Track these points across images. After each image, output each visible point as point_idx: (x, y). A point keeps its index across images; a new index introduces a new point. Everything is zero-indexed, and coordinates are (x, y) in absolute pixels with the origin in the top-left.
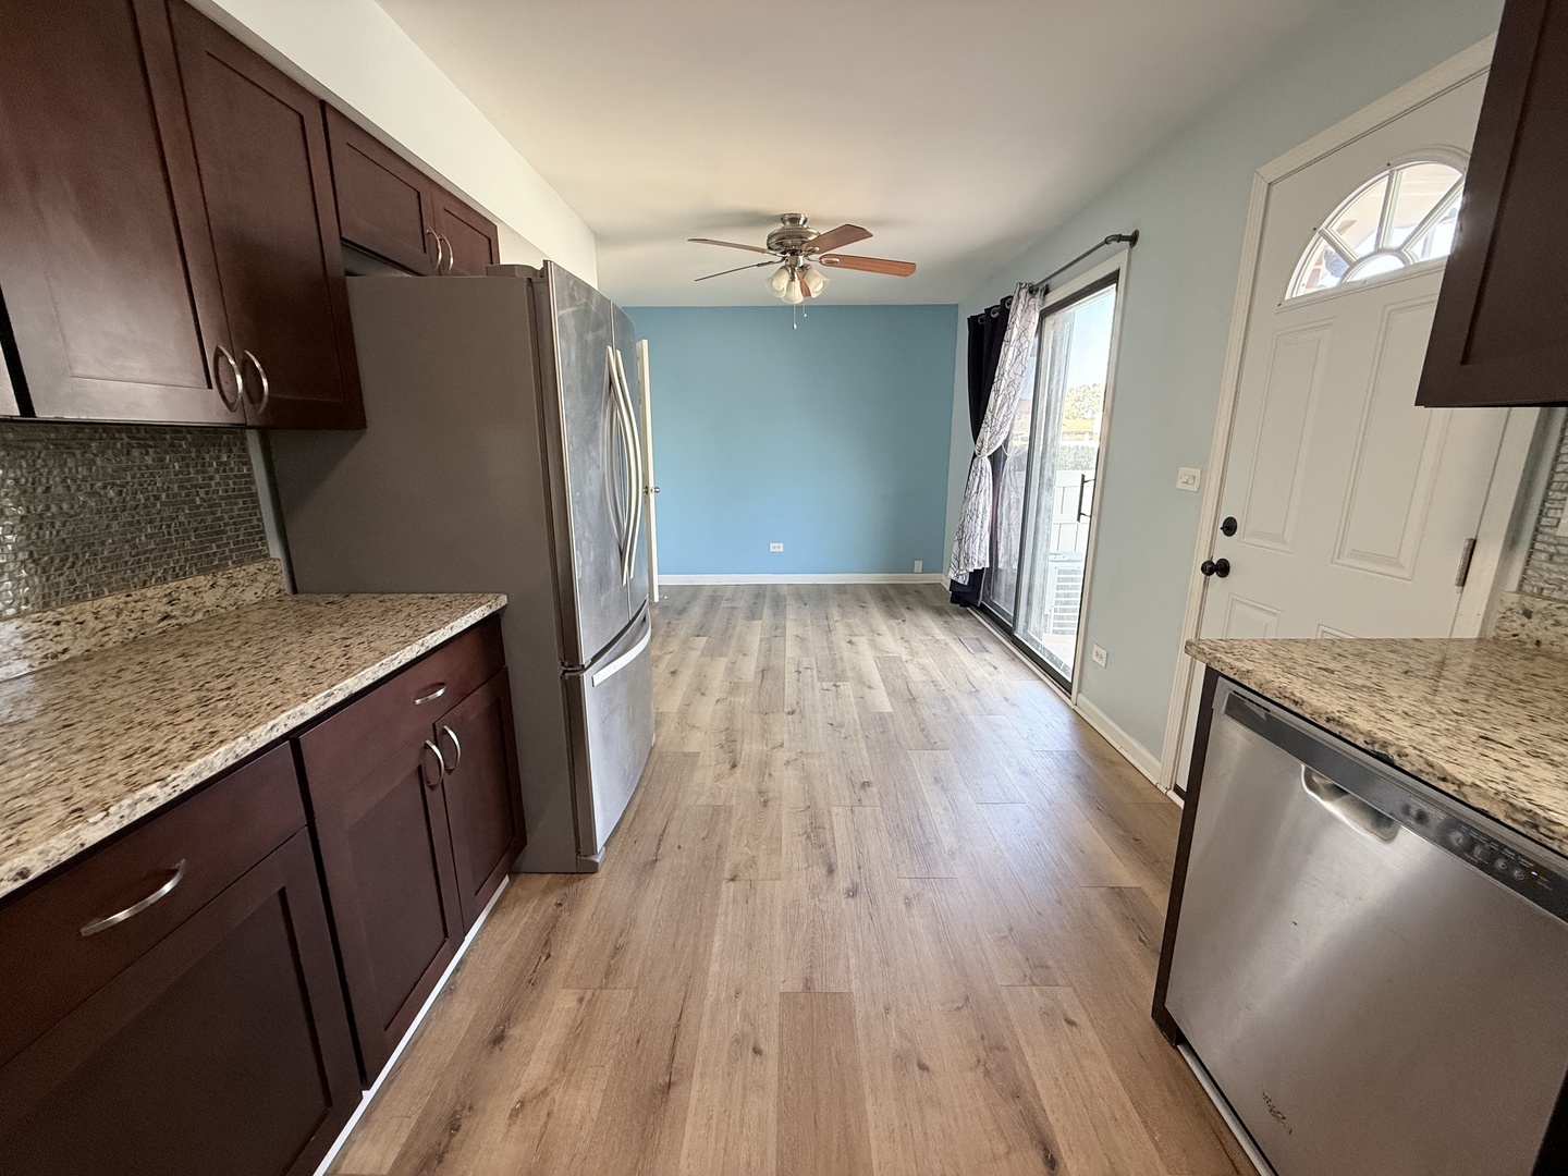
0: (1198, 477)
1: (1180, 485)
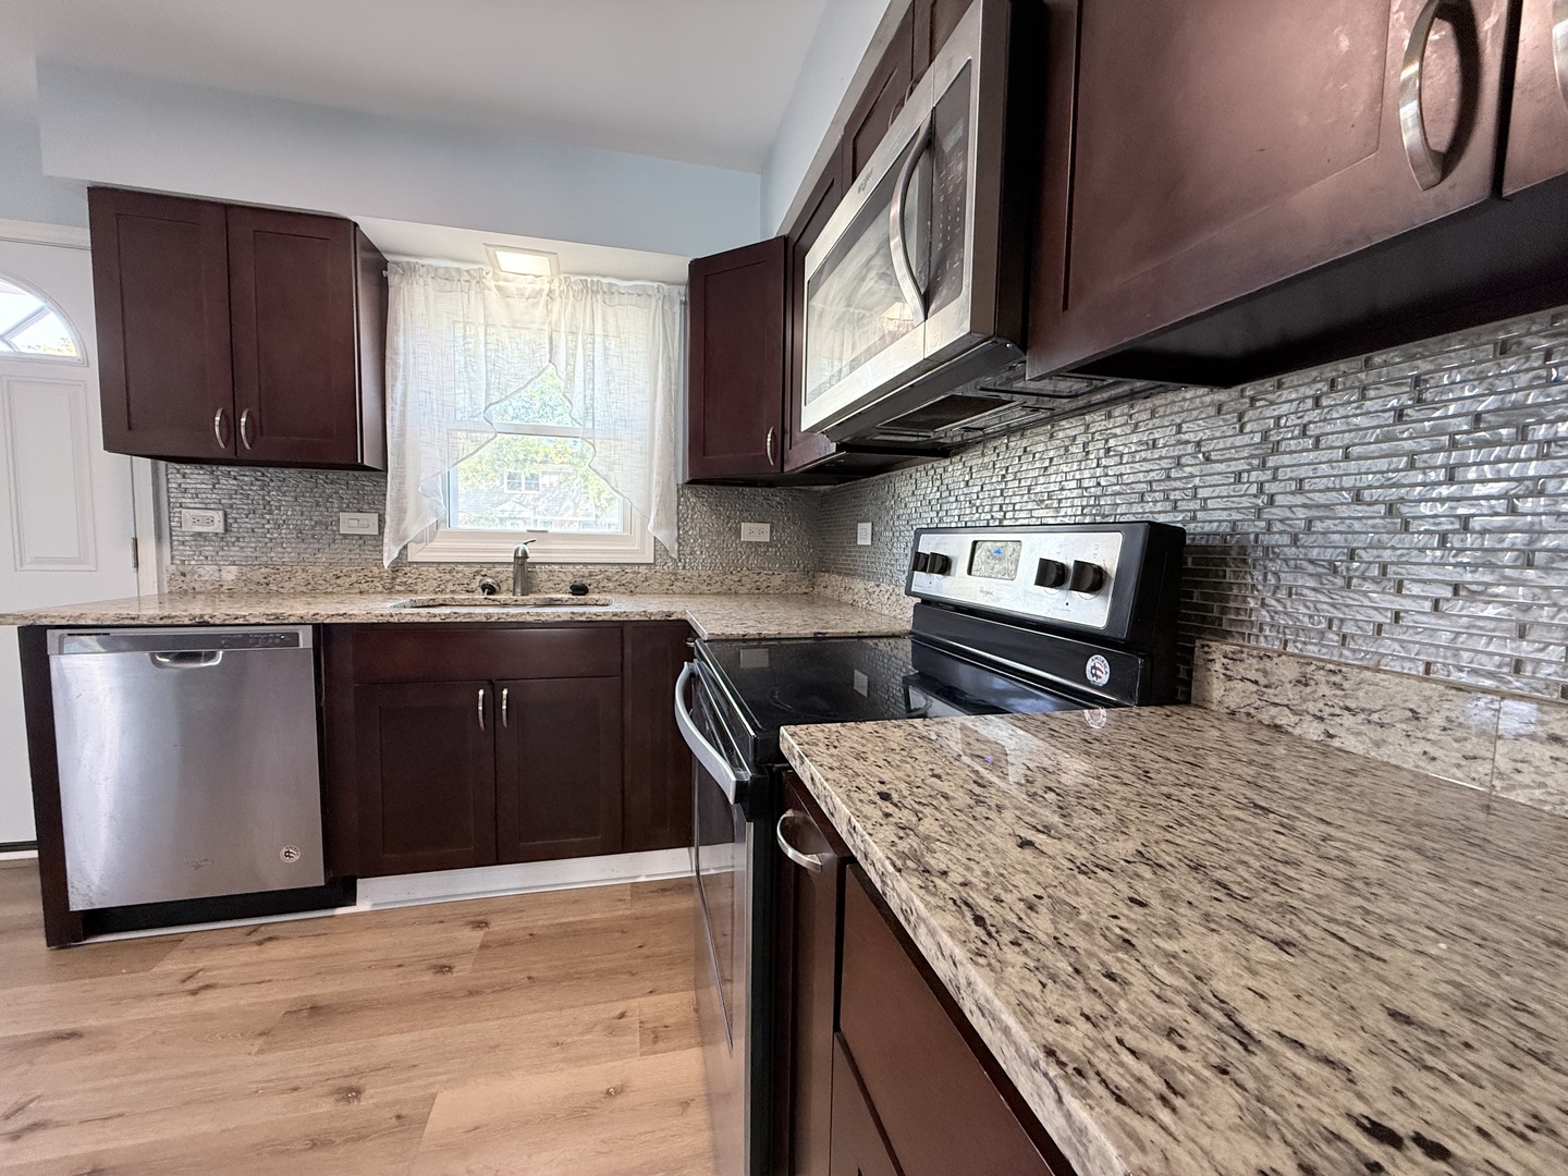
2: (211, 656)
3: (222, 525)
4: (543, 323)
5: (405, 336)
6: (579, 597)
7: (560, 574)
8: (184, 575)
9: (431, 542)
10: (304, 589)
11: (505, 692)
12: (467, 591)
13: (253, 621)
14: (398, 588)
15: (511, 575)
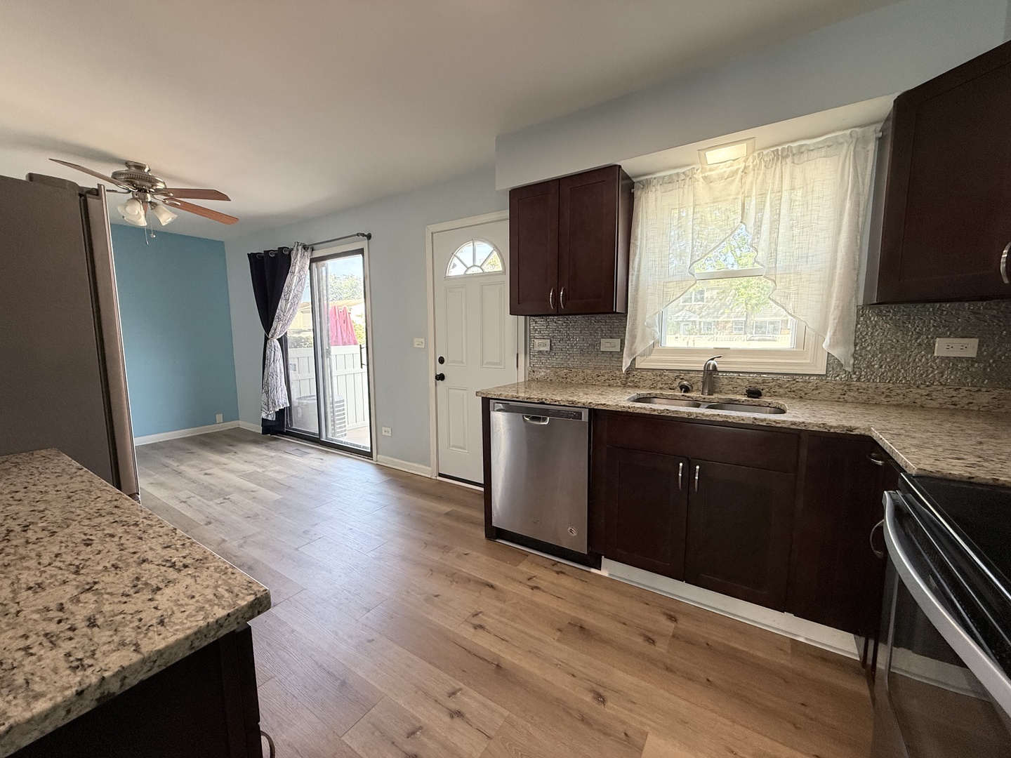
0: (424, 342)
1: (416, 346)
2: (544, 420)
3: (549, 347)
4: (738, 193)
5: (641, 227)
6: (754, 399)
7: (738, 381)
8: (534, 372)
9: (649, 355)
10: (582, 382)
11: (698, 467)
12: (670, 389)
13: (562, 404)
14: (629, 384)
15: (701, 379)
